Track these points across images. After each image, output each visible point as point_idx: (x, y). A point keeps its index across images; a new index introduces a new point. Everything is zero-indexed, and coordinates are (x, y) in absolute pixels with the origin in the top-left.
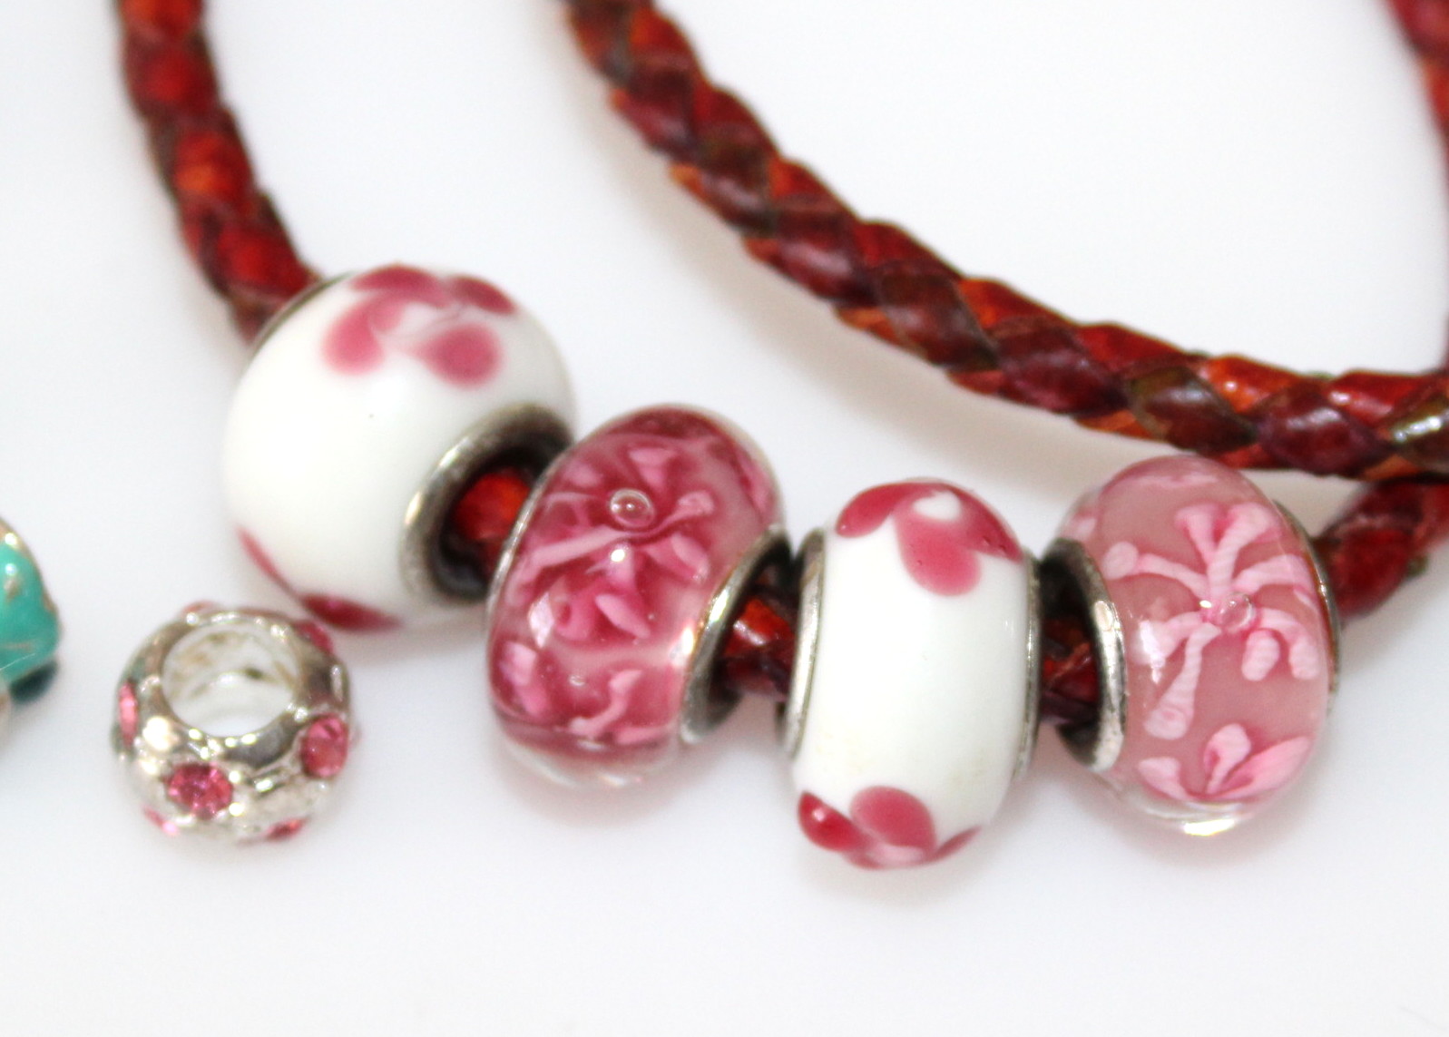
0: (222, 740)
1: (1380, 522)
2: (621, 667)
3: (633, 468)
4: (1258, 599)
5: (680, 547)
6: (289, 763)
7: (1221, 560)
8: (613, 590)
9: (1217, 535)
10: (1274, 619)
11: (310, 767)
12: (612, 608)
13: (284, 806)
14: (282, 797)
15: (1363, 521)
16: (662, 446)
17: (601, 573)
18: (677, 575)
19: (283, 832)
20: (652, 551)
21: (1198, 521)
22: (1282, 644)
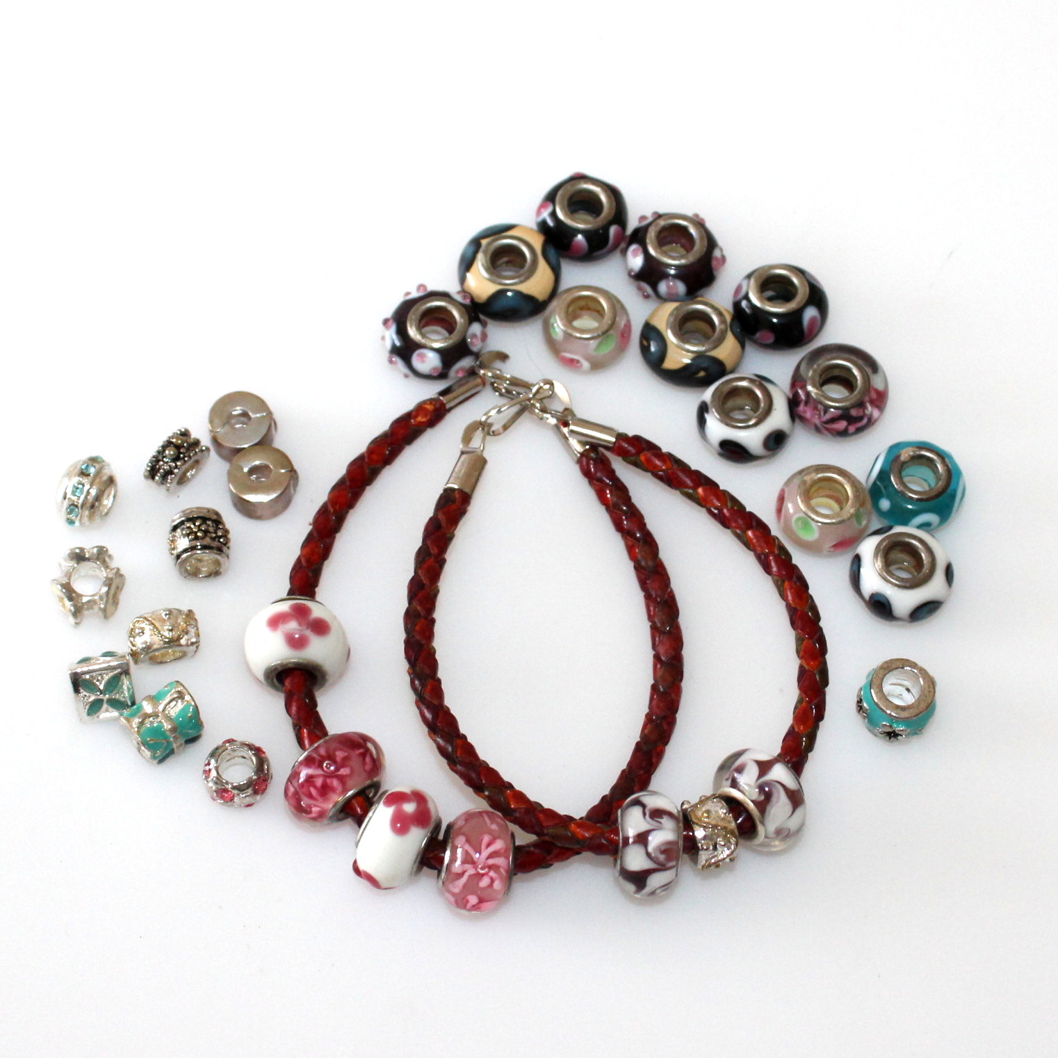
0: (232, 784)
1: (537, 851)
2: (315, 806)
3: (335, 755)
4: (490, 867)
5: (335, 783)
6: (250, 791)
7: (486, 853)
8: (315, 787)
9: (488, 845)
10: (492, 874)
11: (256, 792)
12: (313, 791)
13: (248, 800)
14: (248, 799)
15: (532, 849)
16: (345, 752)
17: (313, 782)
18: (333, 790)
19: (249, 805)
20: (328, 781)
21: (486, 839)
22: (492, 880)
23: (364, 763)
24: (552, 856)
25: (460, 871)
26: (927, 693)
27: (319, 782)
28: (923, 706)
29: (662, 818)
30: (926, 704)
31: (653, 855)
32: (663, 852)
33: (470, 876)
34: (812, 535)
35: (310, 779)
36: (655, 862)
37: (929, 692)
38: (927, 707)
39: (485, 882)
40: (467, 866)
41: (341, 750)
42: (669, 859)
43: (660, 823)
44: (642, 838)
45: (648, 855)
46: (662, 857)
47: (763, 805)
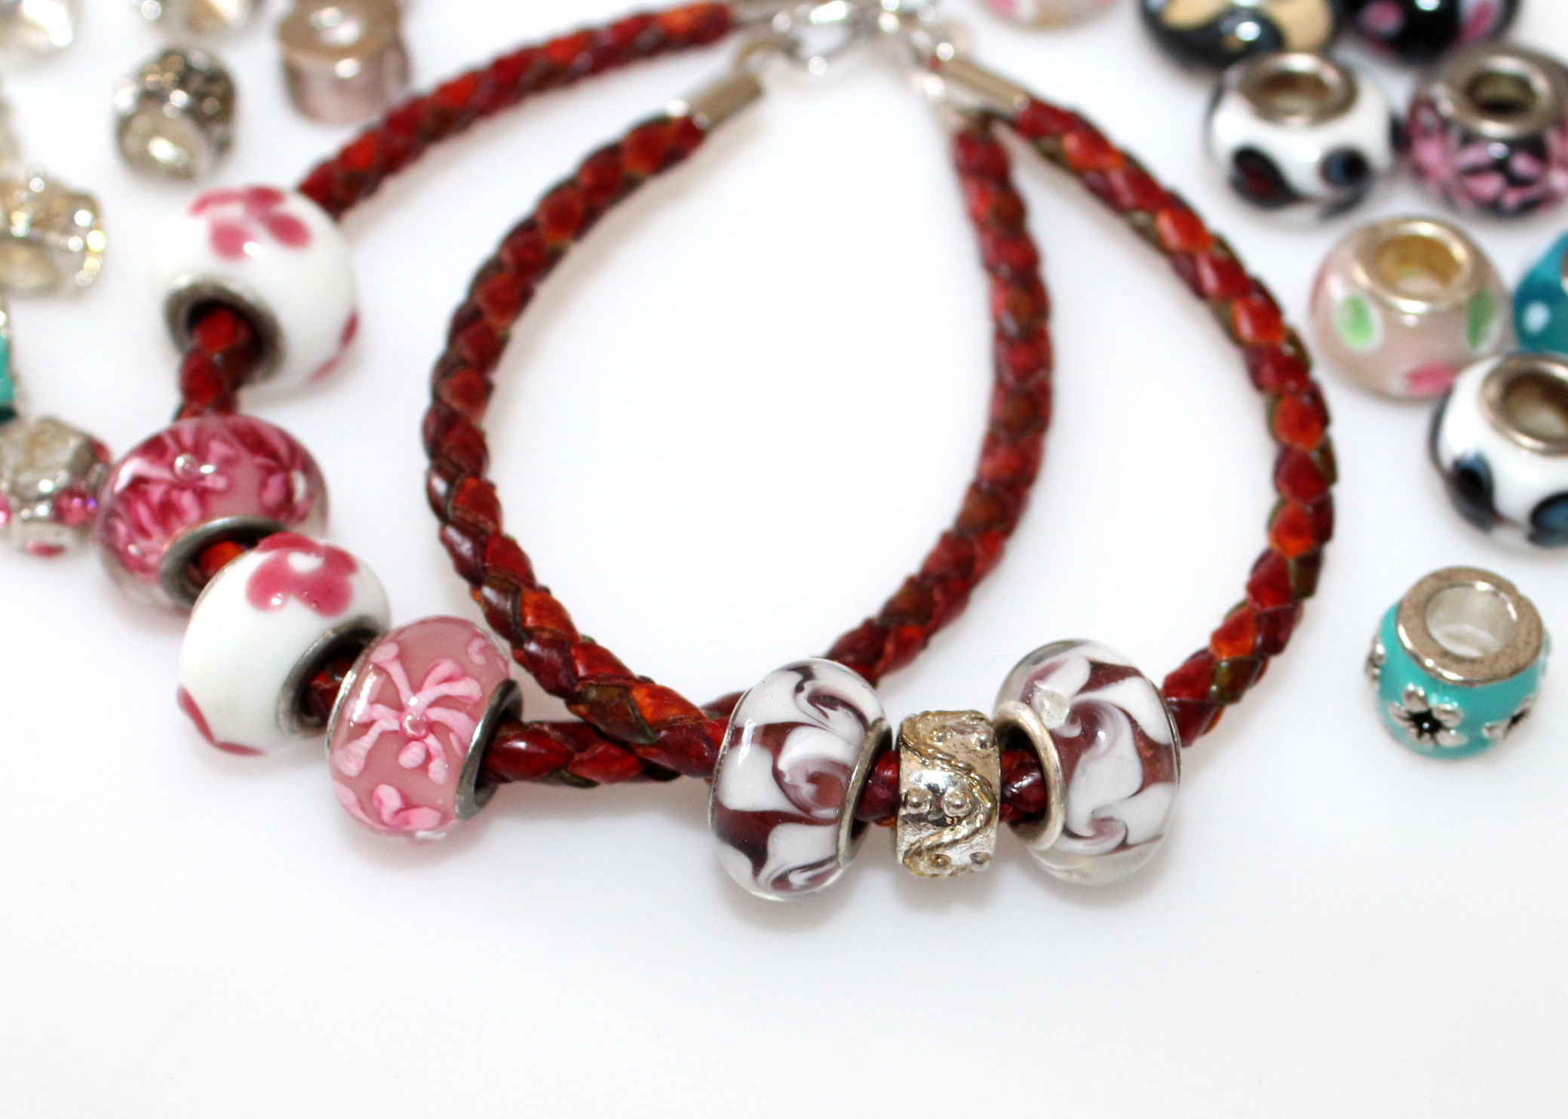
1: (556, 735)
4: (432, 727)
7: (431, 692)
8: (147, 503)
9: (449, 679)
10: (432, 742)
16: (231, 445)
17: (145, 490)
18: (180, 513)
20: (175, 495)
21: (446, 668)
22: (429, 757)
23: (263, 485)
24: (585, 756)
25: (365, 719)
26: (1520, 644)
27: (156, 493)
28: (1505, 665)
29: (833, 708)
30: (1512, 664)
31: (787, 779)
32: (814, 779)
33: (384, 734)
34: (1368, 340)
35: (138, 484)
36: (788, 797)
37: (1527, 643)
38: (1515, 672)
39: (412, 756)
40: (381, 710)
41: (224, 441)
42: (822, 799)
43: (825, 715)
44: (774, 736)
45: (777, 775)
46: (807, 790)
47: (1073, 749)
